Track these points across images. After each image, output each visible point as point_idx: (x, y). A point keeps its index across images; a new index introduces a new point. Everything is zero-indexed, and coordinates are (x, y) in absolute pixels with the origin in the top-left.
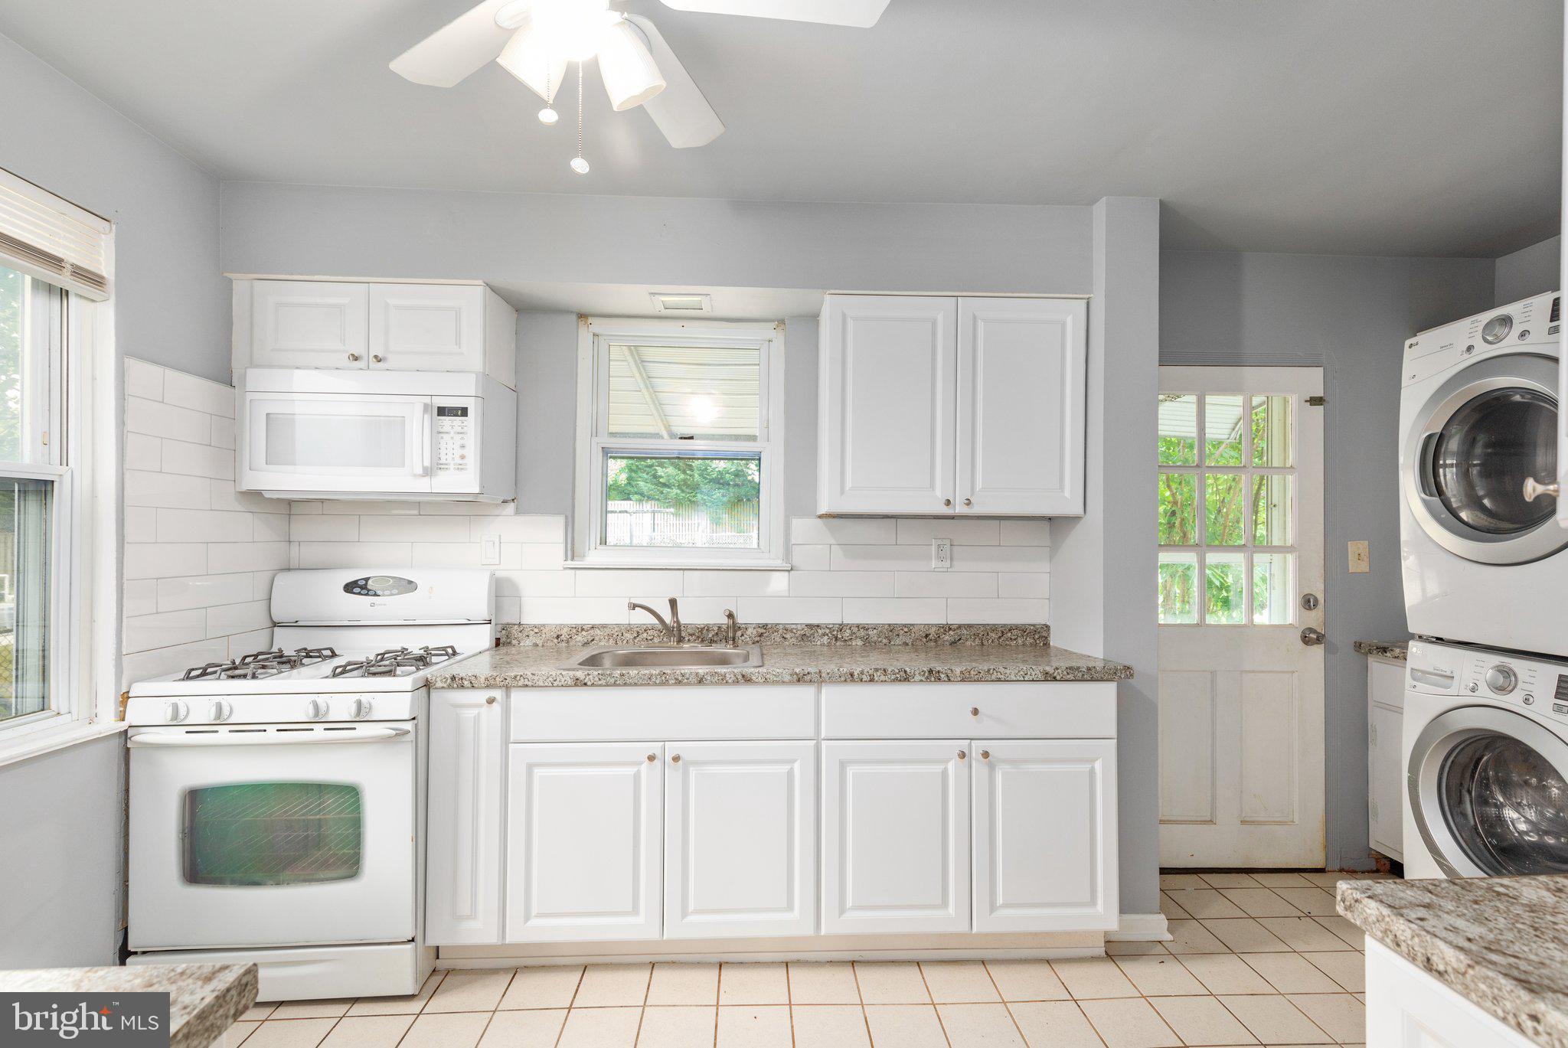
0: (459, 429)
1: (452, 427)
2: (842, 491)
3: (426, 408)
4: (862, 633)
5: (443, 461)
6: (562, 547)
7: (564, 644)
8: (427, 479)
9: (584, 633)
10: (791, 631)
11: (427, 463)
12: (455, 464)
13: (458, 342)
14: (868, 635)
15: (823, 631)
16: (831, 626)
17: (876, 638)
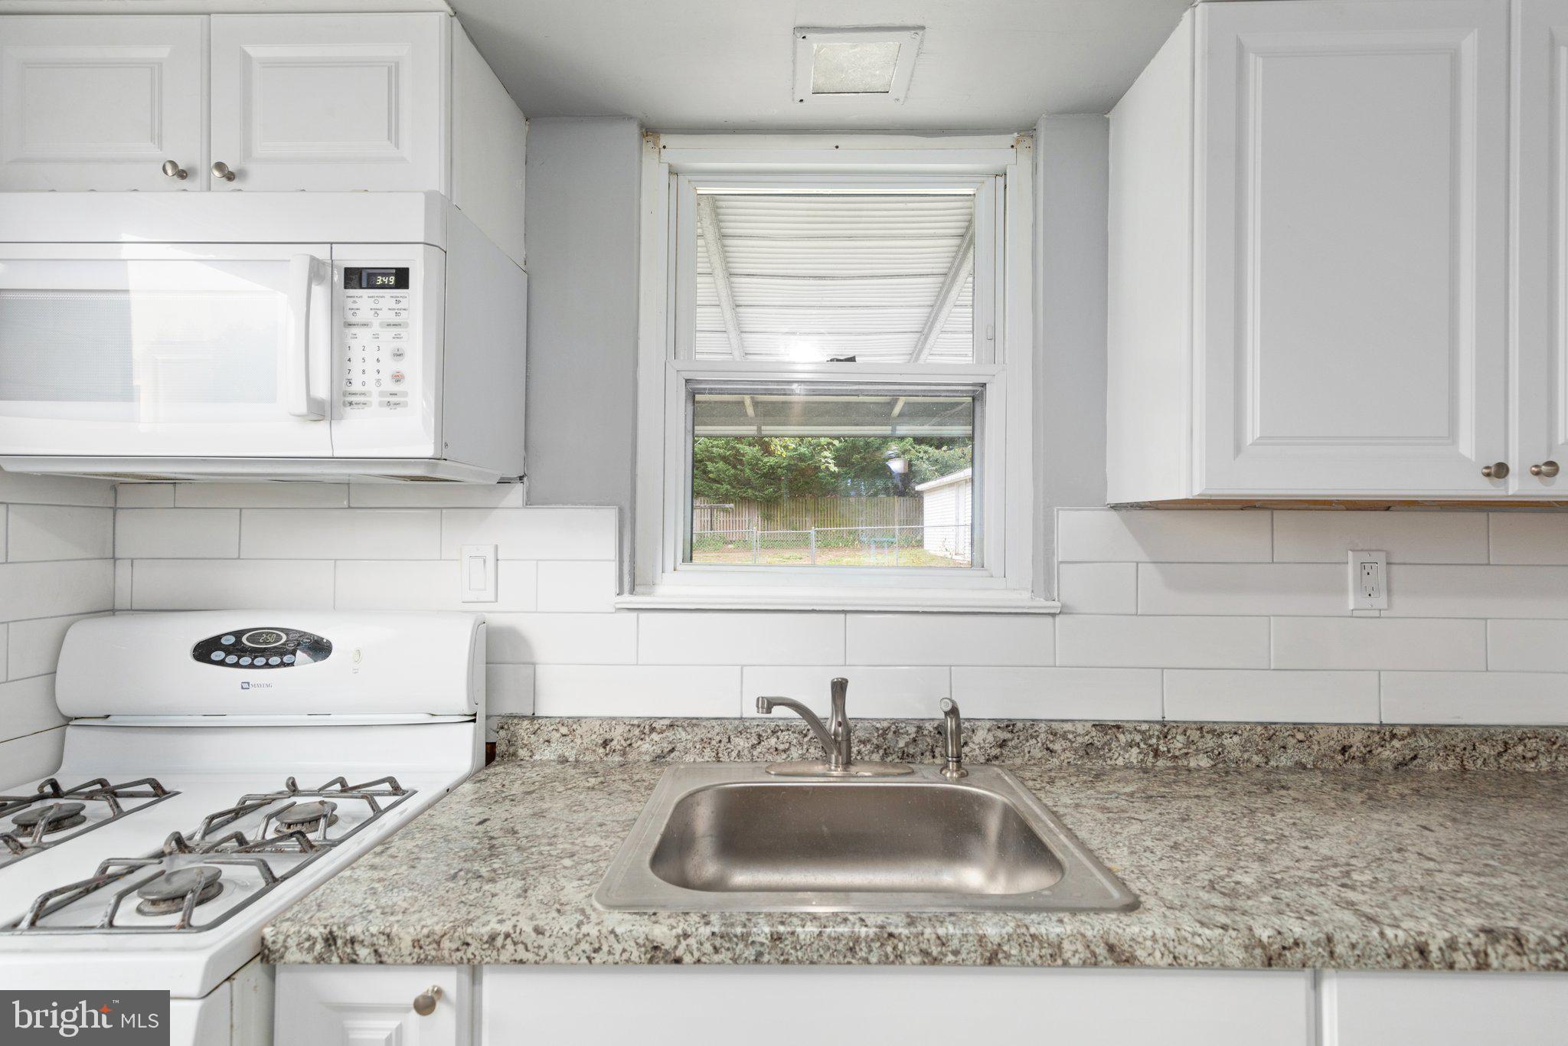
0: (391, 317)
1: (376, 312)
2: (1238, 449)
3: (317, 271)
4: (1210, 742)
5: (356, 387)
6: (612, 569)
7: (617, 758)
8: (322, 427)
9: (655, 736)
10: (1064, 737)
11: (321, 391)
12: (382, 394)
13: (393, 133)
14: (1222, 745)
15: (1129, 737)
16: (1145, 727)
17: (1237, 754)
